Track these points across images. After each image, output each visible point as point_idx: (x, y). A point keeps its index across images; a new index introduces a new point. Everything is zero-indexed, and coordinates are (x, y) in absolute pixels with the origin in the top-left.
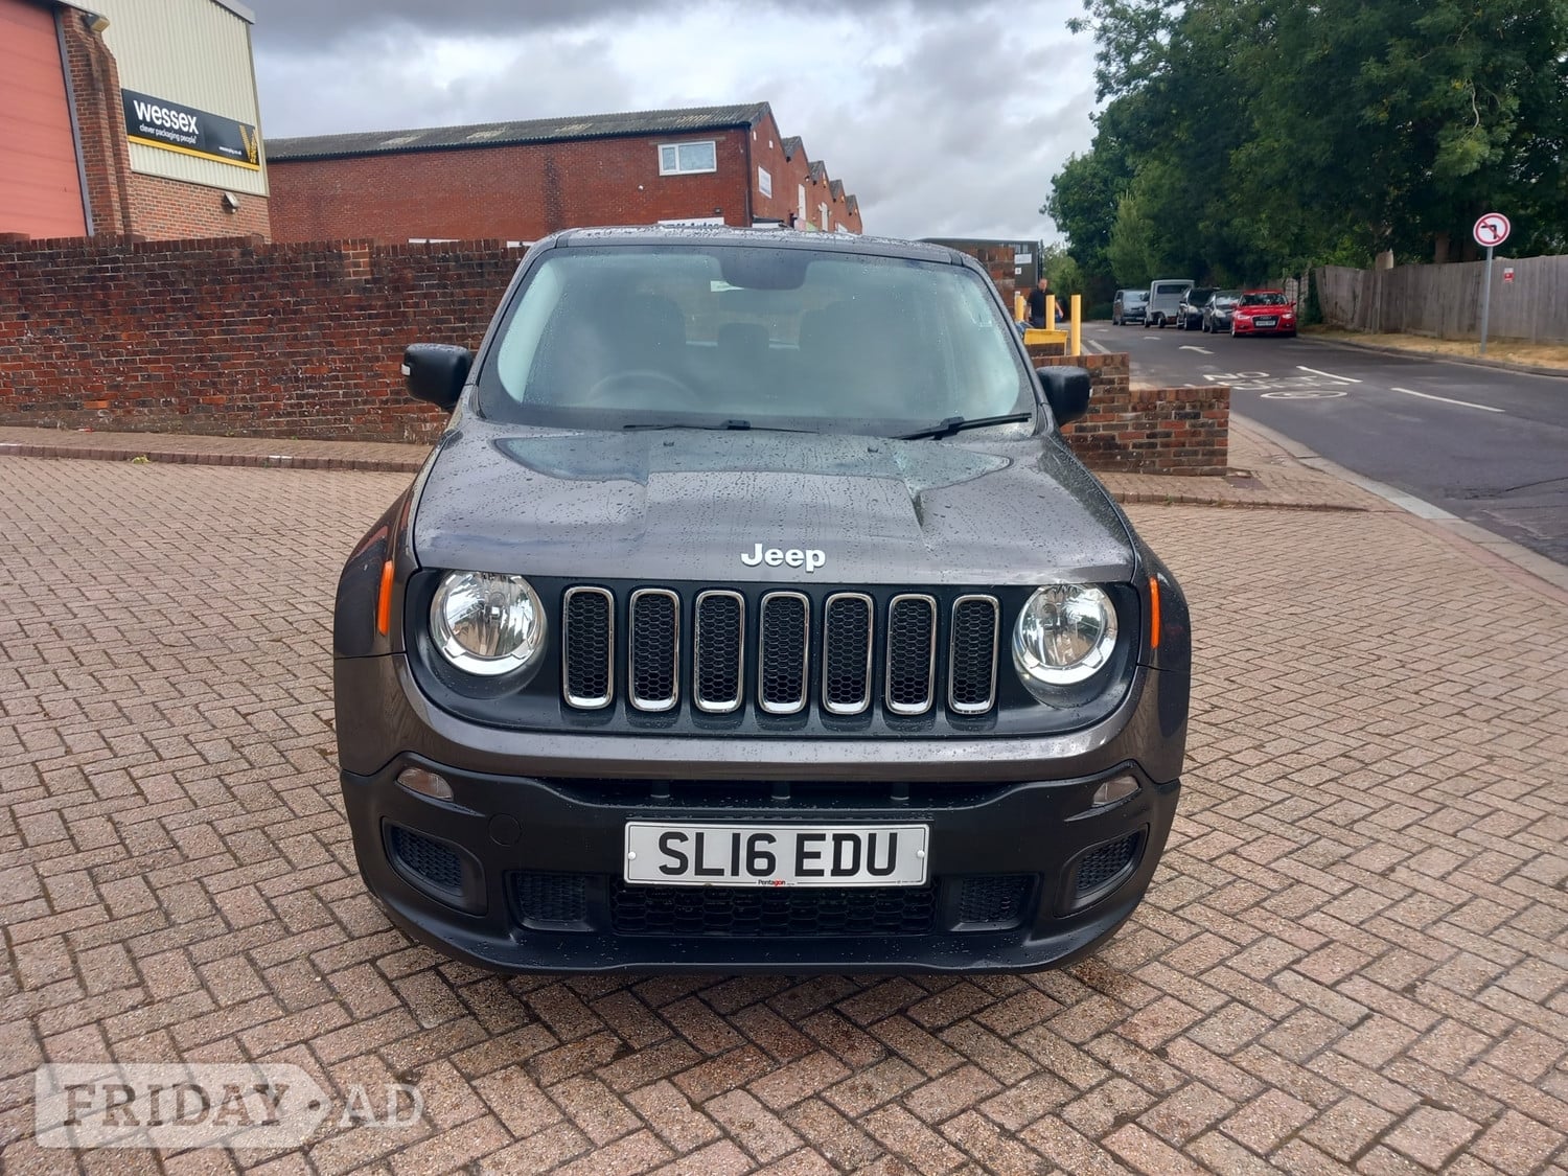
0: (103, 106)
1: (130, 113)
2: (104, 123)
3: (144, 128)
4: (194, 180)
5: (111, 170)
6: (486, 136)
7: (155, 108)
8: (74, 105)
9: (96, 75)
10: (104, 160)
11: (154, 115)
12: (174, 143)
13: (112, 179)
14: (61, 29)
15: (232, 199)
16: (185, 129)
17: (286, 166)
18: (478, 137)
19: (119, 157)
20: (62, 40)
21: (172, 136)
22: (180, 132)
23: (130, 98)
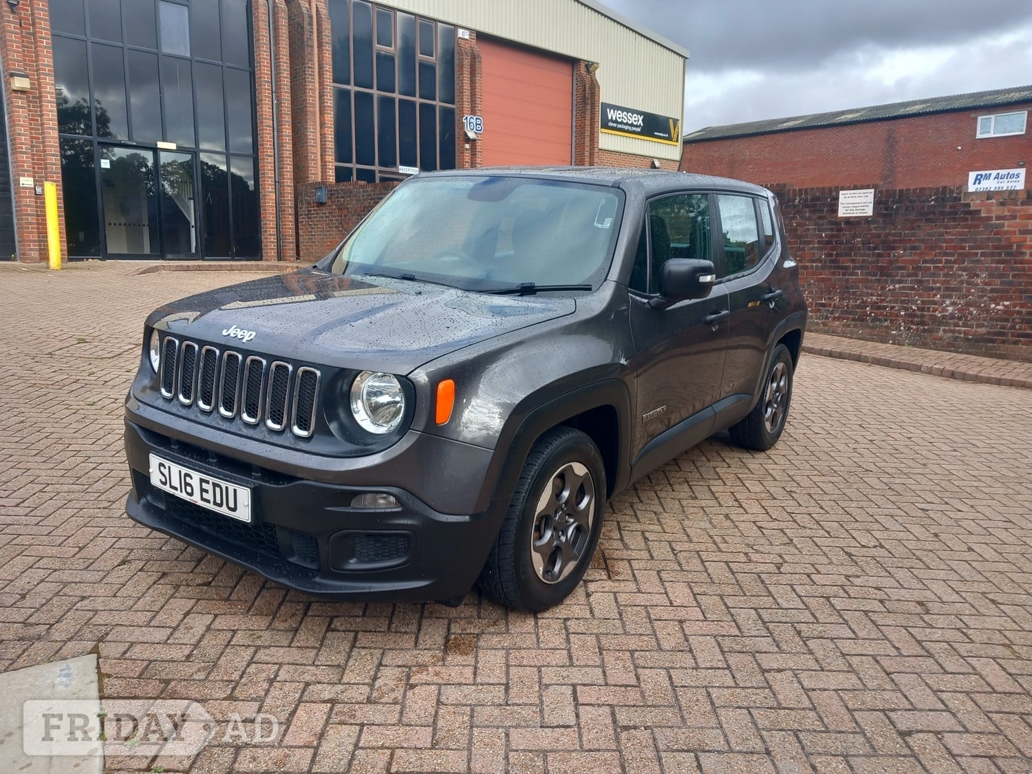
0: (588, 112)
1: (604, 115)
2: (588, 122)
3: (611, 124)
4: (636, 152)
5: (587, 149)
6: (849, 117)
7: (620, 112)
8: (574, 113)
9: (587, 96)
10: (584, 143)
11: (618, 116)
12: (628, 131)
13: (587, 154)
14: (575, 73)
15: (657, 163)
16: (635, 123)
17: (719, 142)
18: (843, 118)
19: (593, 140)
20: (574, 78)
21: (626, 128)
22: (632, 125)
23: (606, 106)
